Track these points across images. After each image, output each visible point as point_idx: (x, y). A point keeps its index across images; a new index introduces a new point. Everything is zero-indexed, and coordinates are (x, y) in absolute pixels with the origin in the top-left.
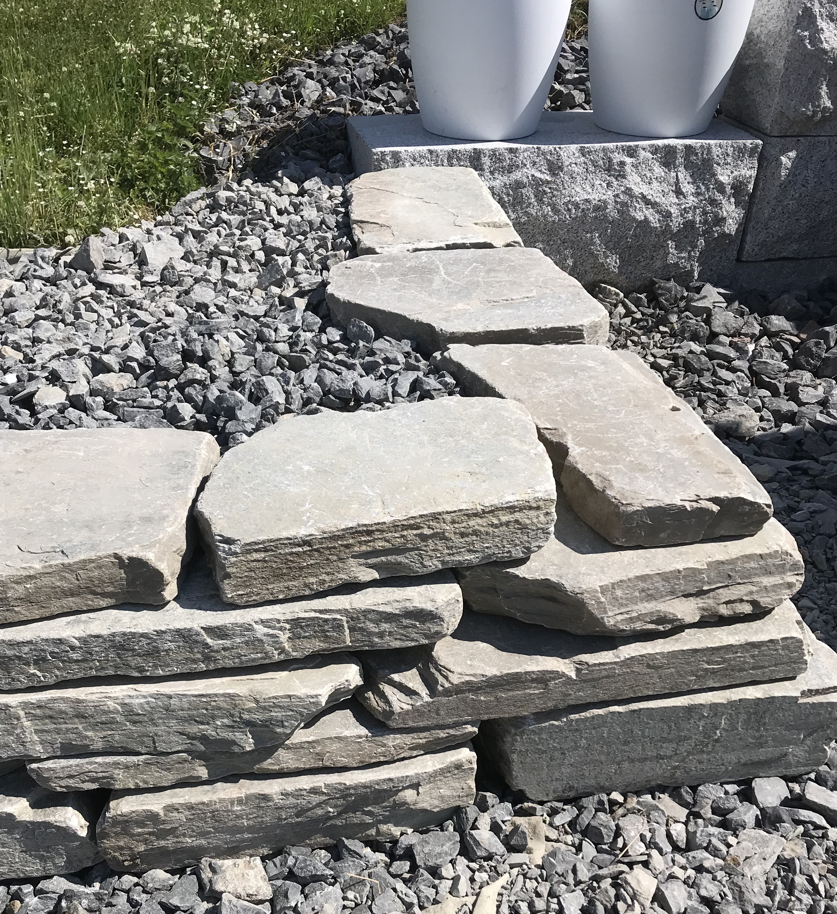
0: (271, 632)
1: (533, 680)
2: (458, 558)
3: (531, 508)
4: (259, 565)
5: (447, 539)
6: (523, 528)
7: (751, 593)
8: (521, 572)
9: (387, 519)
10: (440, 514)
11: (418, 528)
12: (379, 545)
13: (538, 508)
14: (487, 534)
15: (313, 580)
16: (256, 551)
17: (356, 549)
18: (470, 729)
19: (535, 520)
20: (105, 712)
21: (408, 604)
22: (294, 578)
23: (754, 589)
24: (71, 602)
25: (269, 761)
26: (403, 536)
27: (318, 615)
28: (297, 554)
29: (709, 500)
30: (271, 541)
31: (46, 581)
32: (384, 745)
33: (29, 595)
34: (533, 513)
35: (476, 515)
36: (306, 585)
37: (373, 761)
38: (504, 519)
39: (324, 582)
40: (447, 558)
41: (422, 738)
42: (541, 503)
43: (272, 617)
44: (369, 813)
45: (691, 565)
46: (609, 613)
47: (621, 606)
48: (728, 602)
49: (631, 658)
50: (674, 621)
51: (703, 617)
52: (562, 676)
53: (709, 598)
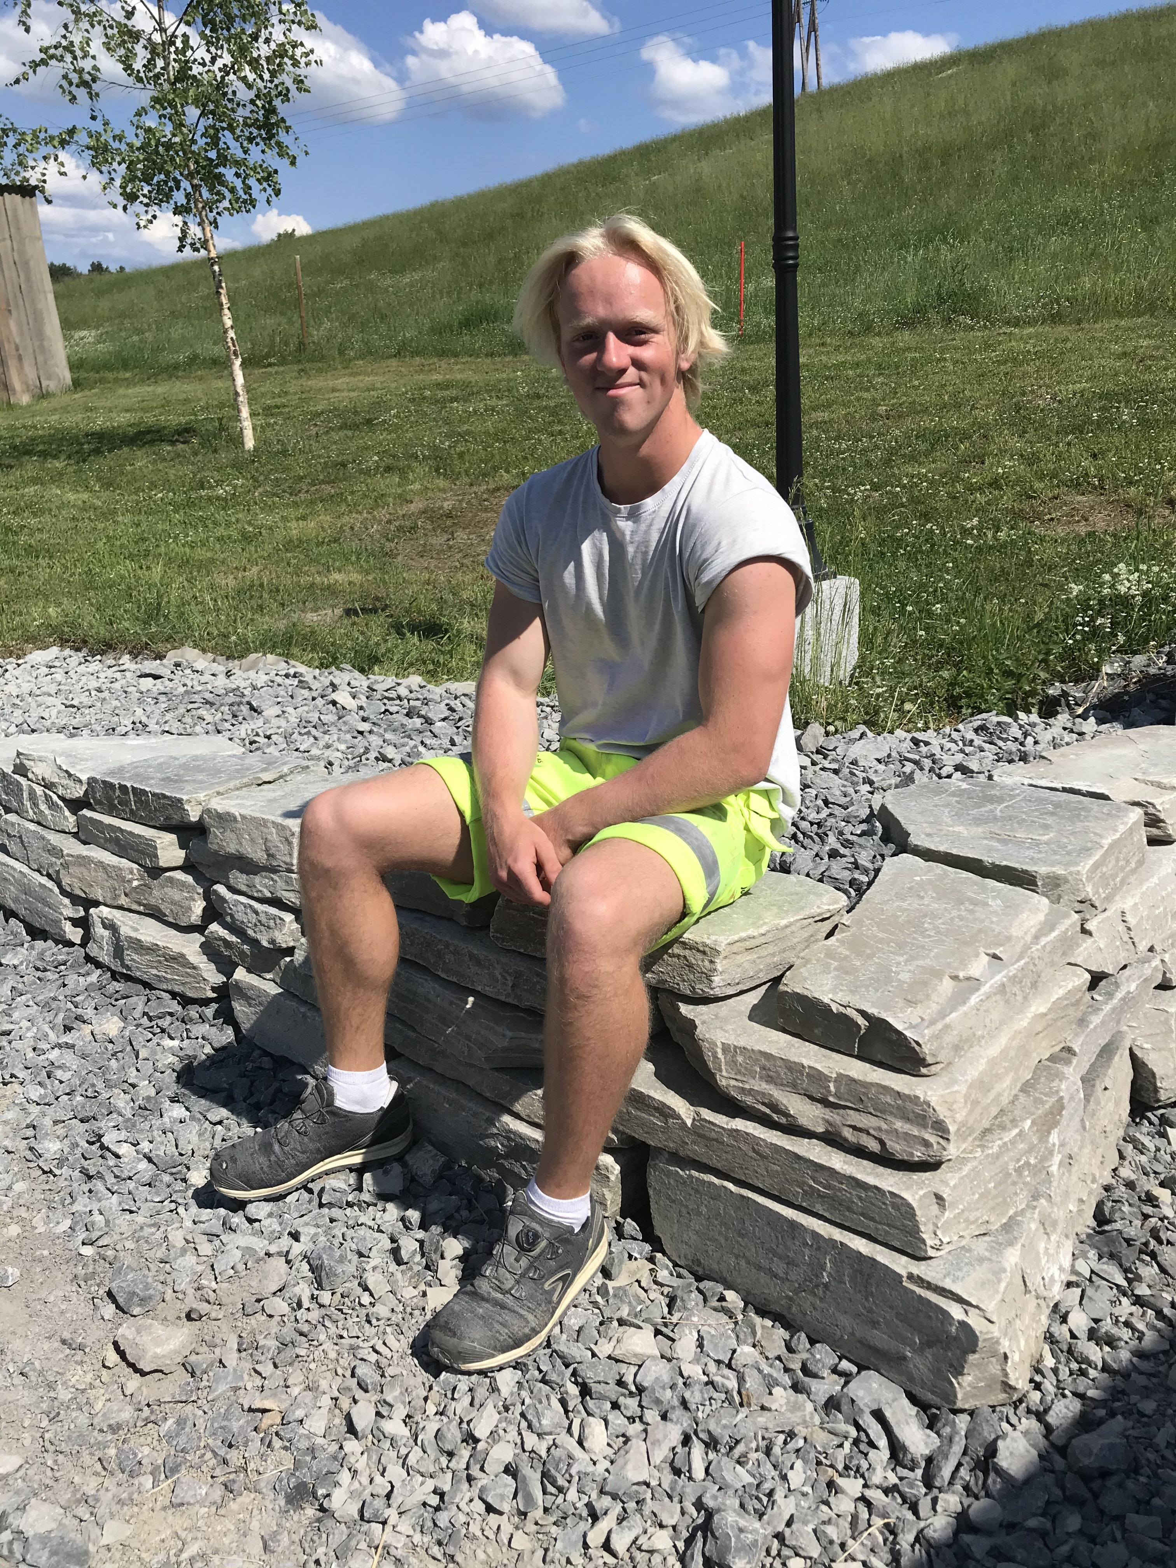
0: (504, 973)
1: (657, 1109)
3: (698, 950)
6: (690, 966)
7: (880, 1129)
8: (685, 1009)
13: (704, 953)
19: (700, 963)
22: (532, 940)
23: (885, 1126)
29: (858, 1011)
34: (699, 956)
44: (524, 1167)
45: (818, 1067)
46: (724, 1073)
47: (739, 1072)
48: (854, 1128)
49: (737, 1131)
50: (787, 1115)
51: (827, 1132)
52: (679, 1117)
53: (838, 1114)
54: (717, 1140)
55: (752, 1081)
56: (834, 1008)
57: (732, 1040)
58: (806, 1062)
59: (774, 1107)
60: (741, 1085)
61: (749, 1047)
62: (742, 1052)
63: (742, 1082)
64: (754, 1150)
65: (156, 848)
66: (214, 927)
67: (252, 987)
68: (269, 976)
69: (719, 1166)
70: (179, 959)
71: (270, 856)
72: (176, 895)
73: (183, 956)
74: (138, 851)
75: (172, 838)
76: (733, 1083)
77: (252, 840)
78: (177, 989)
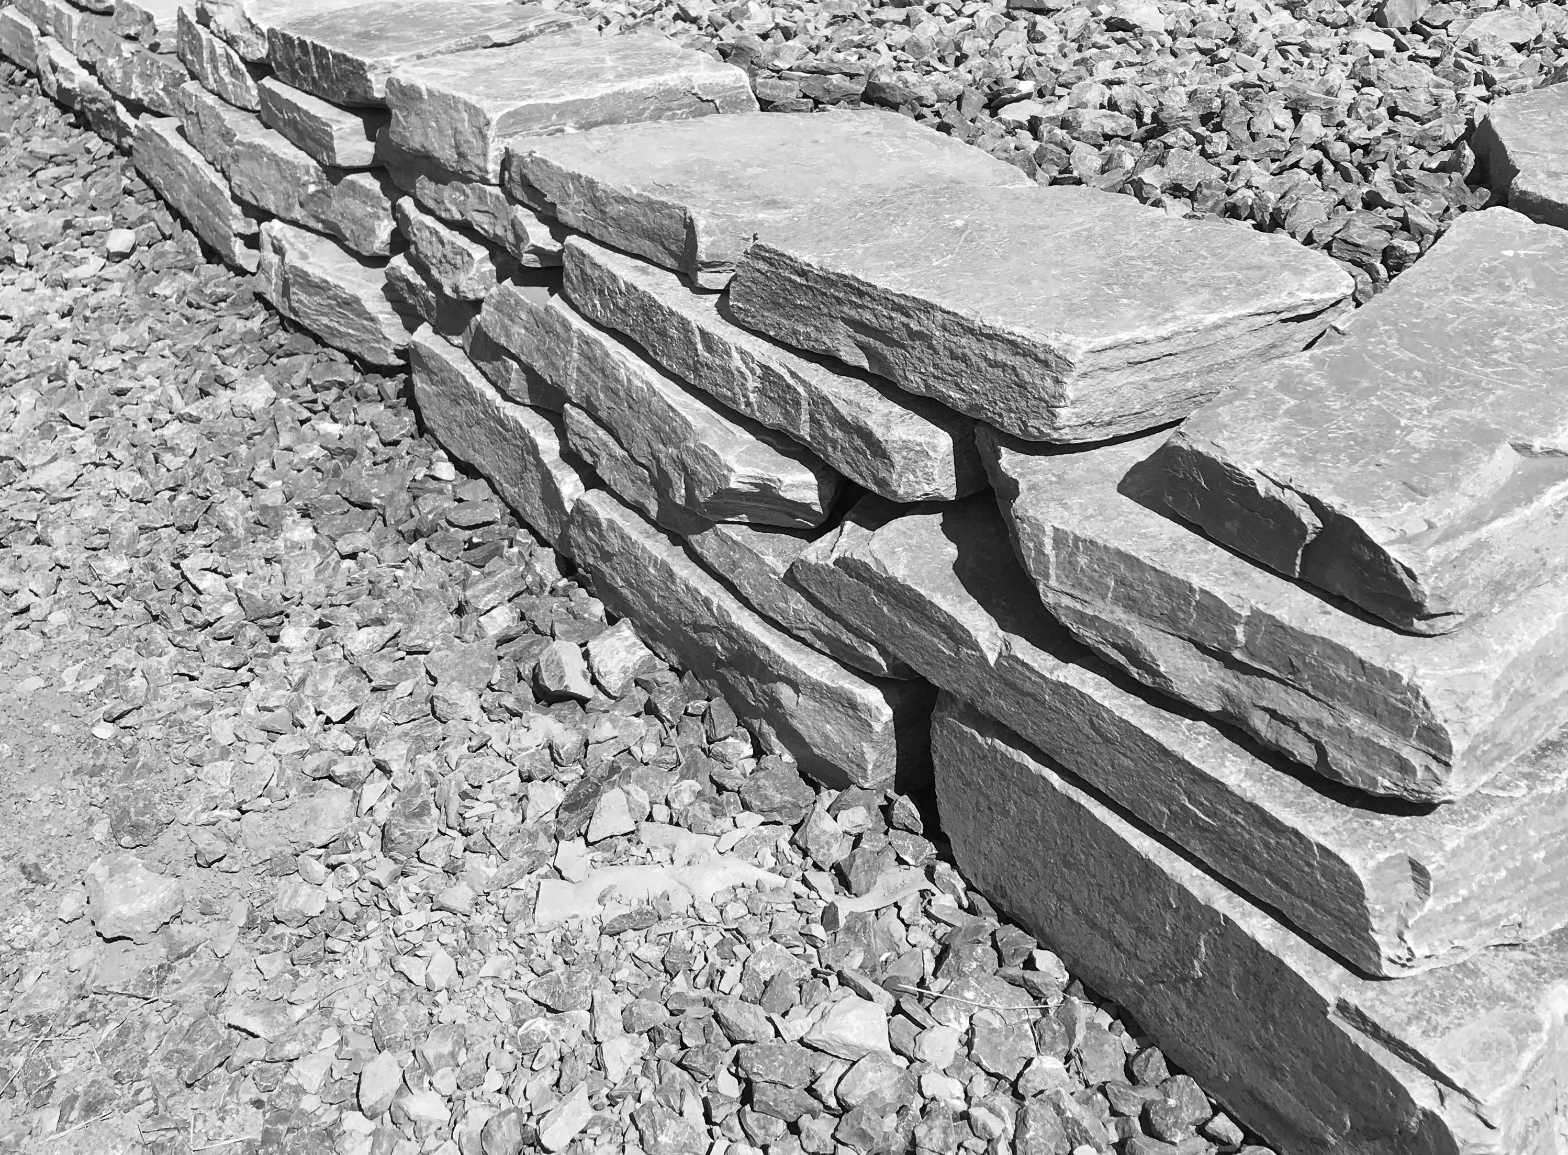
0: (744, 369)
1: (943, 626)
2: (941, 387)
3: (1037, 359)
4: (762, 278)
5: (936, 352)
6: (1022, 385)
7: (1319, 724)
9: (881, 284)
10: (933, 306)
11: (908, 316)
12: (867, 316)
13: (1046, 364)
14: (979, 370)
15: (801, 328)
16: (764, 259)
17: (845, 309)
18: (874, 653)
19: (1038, 381)
20: (617, 380)
22: (789, 317)
23: (1329, 721)
24: (646, 246)
25: (698, 537)
26: (891, 318)
27: (787, 377)
28: (794, 282)
29: (1307, 498)
30: (776, 252)
31: (633, 208)
32: (786, 602)
33: (620, 218)
34: (1038, 369)
35: (971, 331)
36: (795, 332)
37: (771, 614)
38: (1001, 357)
39: (808, 336)
40: (931, 381)
41: (825, 625)
42: (1051, 358)
43: (750, 350)
44: (752, 689)
45: (1219, 593)
46: (1053, 583)
47: (1078, 584)
48: (1273, 714)
49: (1065, 686)
50: (1155, 673)
51: (1224, 712)
52: (975, 646)
53: (1248, 683)
54: (1033, 696)
55: (1100, 604)
56: (1262, 487)
57: (1073, 525)
58: (1196, 582)
59: (1133, 654)
60: (1079, 607)
61: (1100, 541)
62: (1086, 548)
63: (1083, 601)
65: (331, 136)
66: (399, 262)
67: (434, 356)
68: (457, 340)
69: (1037, 740)
70: (351, 304)
71: (461, 155)
72: (357, 208)
73: (357, 300)
74: (314, 140)
75: (355, 122)
76: (1066, 601)
77: (440, 131)
78: (355, 348)
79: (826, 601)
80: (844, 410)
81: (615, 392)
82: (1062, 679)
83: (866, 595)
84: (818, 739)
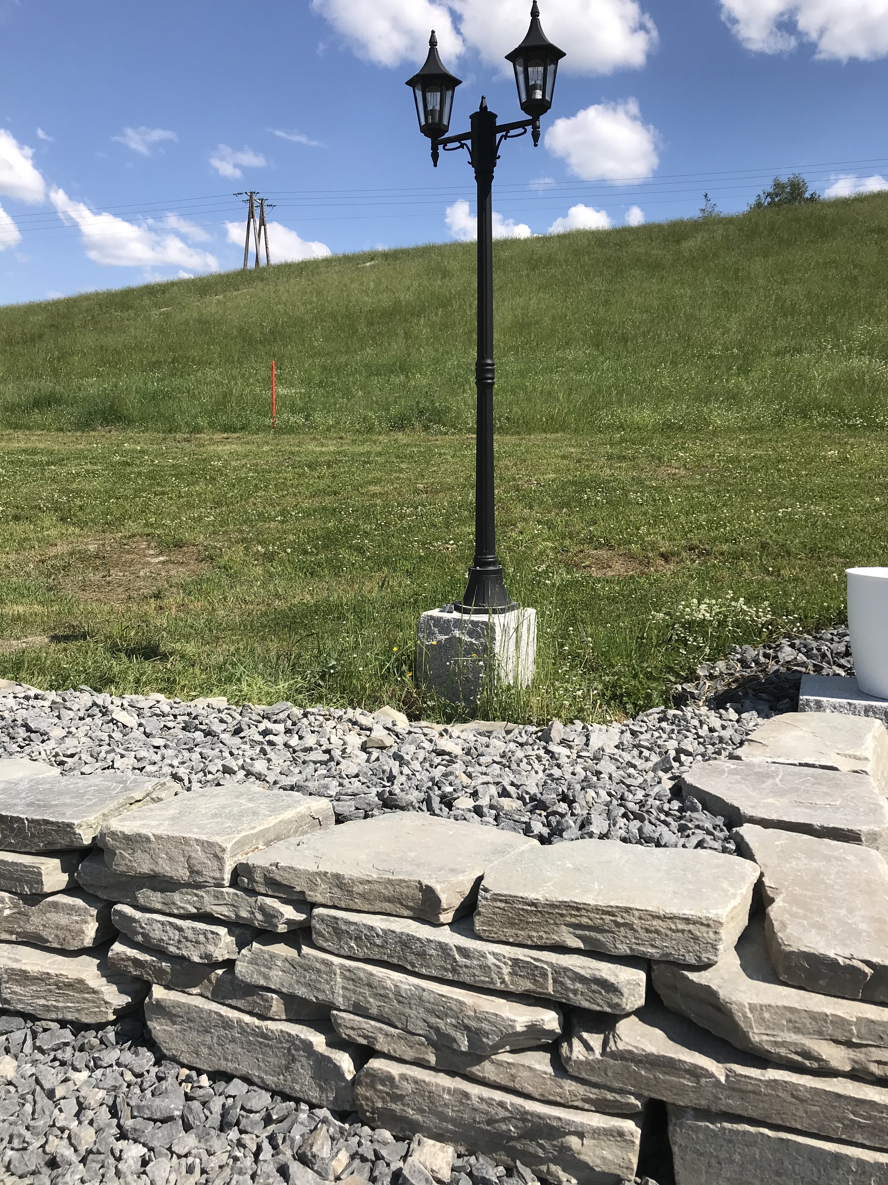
0: (498, 963)
1: (688, 1071)
2: (642, 948)
3: (702, 924)
4: (500, 911)
5: (635, 931)
6: (696, 939)
8: (693, 976)
9: (592, 902)
10: (631, 909)
11: (614, 915)
12: (584, 920)
13: (708, 926)
14: (667, 935)
15: (534, 934)
16: (501, 901)
17: (568, 919)
18: (632, 1100)
19: (705, 935)
20: (385, 988)
21: (597, 973)
22: (522, 929)
24: (387, 907)
25: (478, 1067)
26: (602, 919)
27: (532, 961)
28: (526, 910)
29: (863, 961)
30: (510, 896)
31: (376, 887)
32: (562, 1087)
33: (364, 893)
34: (704, 929)
35: (658, 917)
36: (530, 937)
37: (551, 1098)
38: (680, 927)
39: (541, 938)
40: (634, 946)
41: (593, 1094)
42: (711, 923)
43: (500, 952)
44: (542, 1147)
45: (840, 1013)
46: (756, 1030)
47: (768, 1027)
48: (879, 1062)
49: (775, 1081)
50: (818, 1059)
51: (853, 1069)
52: (712, 1076)
53: (861, 1052)
54: (754, 1092)
55: (781, 1034)
56: (841, 961)
58: (828, 1012)
59: (807, 1054)
60: (773, 1039)
61: (773, 1004)
62: (767, 1009)
63: (773, 1036)
64: (793, 1096)
65: (40, 874)
66: (118, 948)
67: (179, 1005)
68: (196, 990)
69: (755, 1115)
70: (79, 985)
71: (192, 872)
72: (63, 920)
73: (81, 981)
74: (11, 879)
75: (56, 862)
76: (765, 1038)
77: (171, 859)
78: (69, 1016)
79: (594, 1079)
80: (582, 972)
81: (386, 996)
82: (771, 1078)
83: (628, 1068)
84: (598, 1162)
